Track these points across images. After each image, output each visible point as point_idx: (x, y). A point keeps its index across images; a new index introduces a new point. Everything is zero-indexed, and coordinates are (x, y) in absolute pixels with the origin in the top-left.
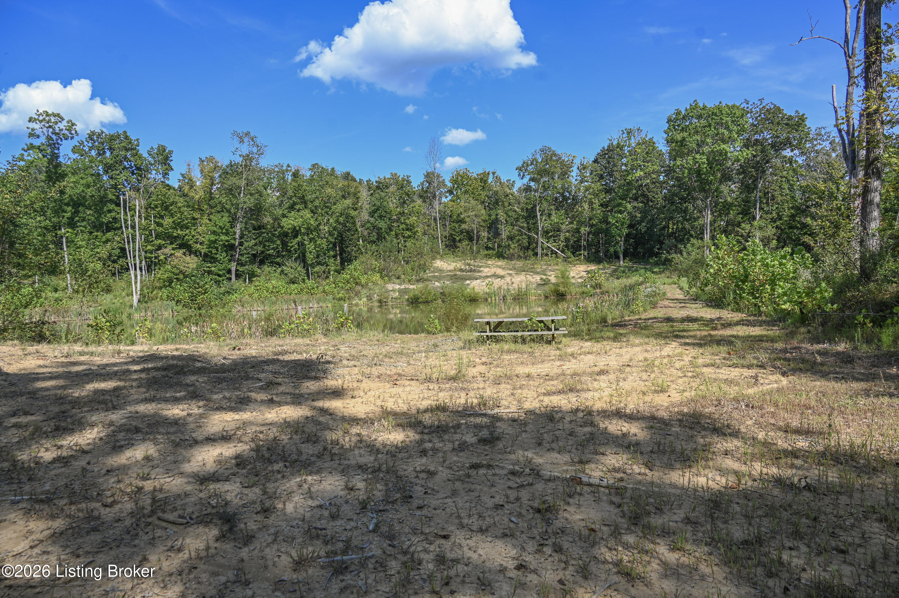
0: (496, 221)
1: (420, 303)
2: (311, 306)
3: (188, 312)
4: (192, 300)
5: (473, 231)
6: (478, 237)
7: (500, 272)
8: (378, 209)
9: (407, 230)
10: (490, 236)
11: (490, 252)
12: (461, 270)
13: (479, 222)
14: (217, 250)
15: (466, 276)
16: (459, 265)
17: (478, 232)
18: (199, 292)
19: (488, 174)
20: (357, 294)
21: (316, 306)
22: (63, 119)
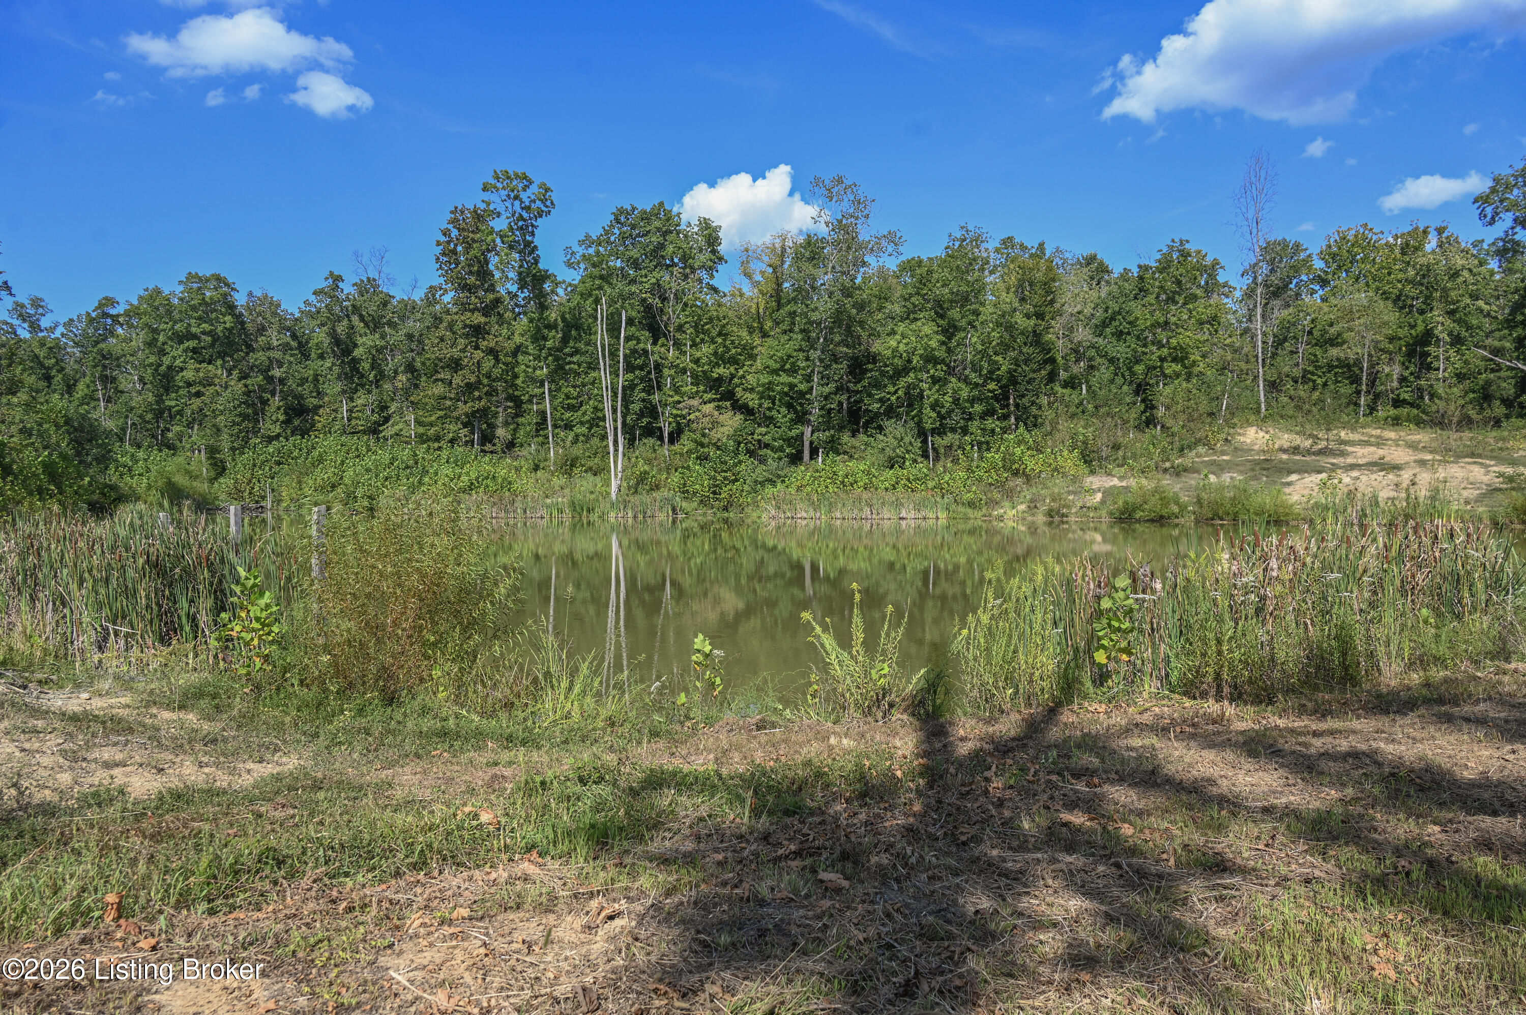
0: (1428, 337)
1: (1139, 521)
2: (903, 514)
3: (705, 514)
4: (714, 493)
5: (1358, 362)
6: (1373, 380)
7: (1399, 455)
8: (1113, 319)
9: (1175, 360)
10: (1407, 373)
11: (1404, 411)
12: (1296, 450)
13: (1378, 342)
14: (774, 404)
15: (1295, 462)
16: (1286, 439)
17: (1372, 366)
18: (725, 478)
19: (1425, 232)
20: (1010, 494)
21: (912, 515)
22: (531, 182)
